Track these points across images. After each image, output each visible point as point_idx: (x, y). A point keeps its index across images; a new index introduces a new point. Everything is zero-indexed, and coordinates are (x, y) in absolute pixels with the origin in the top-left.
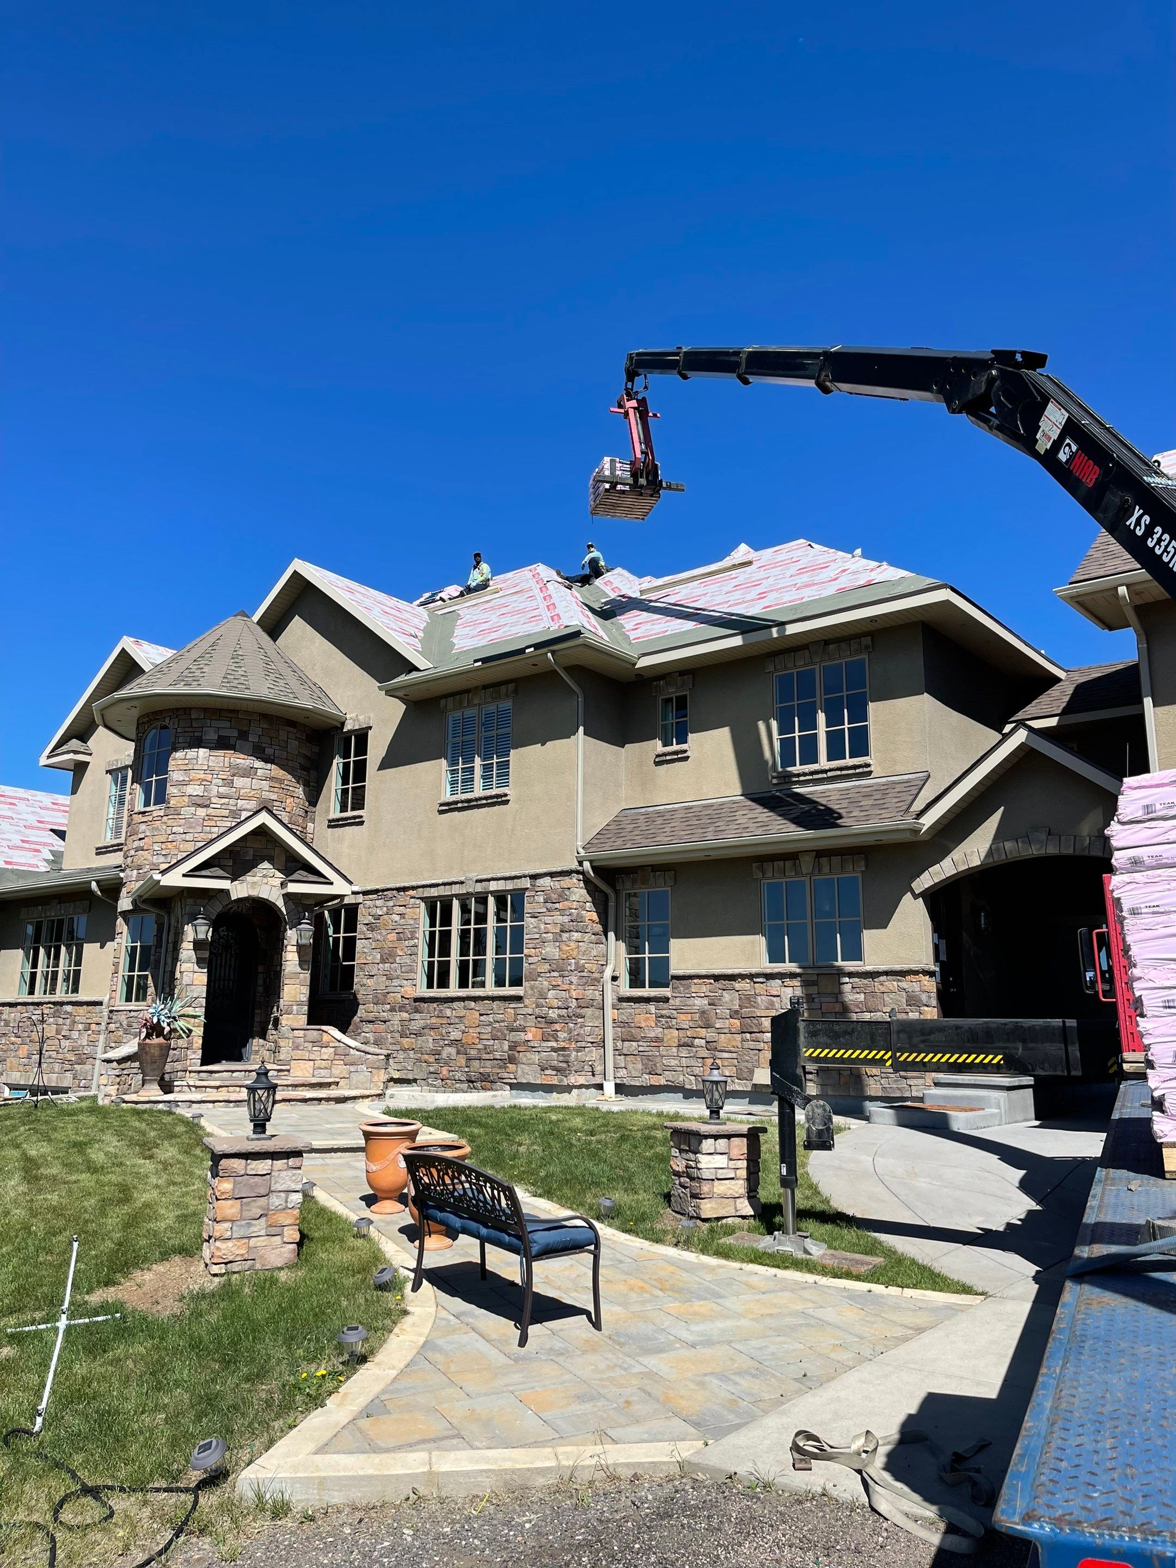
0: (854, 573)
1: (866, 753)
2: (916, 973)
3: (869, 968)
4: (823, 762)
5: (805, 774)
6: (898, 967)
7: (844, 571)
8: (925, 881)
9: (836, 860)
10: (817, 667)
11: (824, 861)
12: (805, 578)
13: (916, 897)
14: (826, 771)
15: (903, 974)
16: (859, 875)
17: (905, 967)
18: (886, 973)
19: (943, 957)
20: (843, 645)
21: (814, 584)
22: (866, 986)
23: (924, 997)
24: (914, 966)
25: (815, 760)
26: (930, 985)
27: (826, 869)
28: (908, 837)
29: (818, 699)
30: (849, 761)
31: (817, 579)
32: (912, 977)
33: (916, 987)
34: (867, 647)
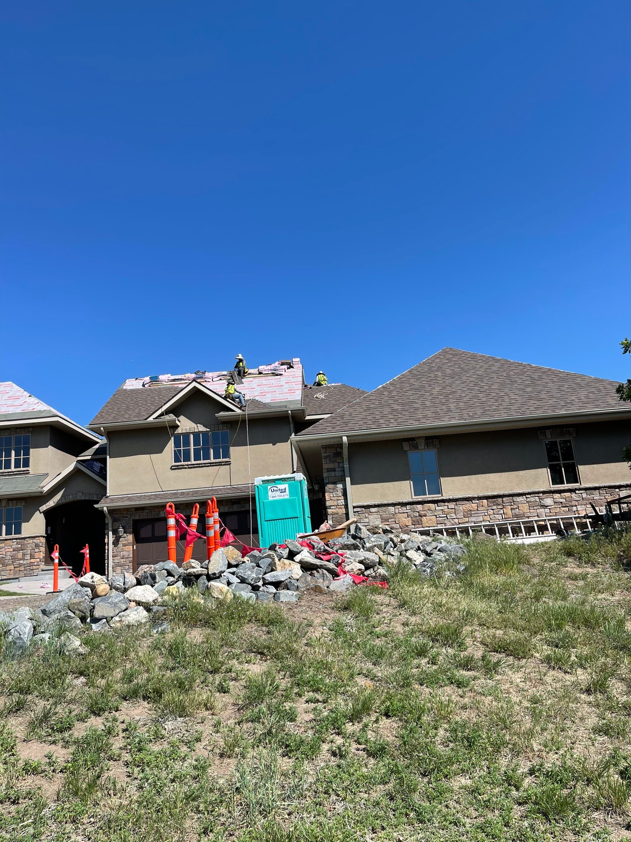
0: (29, 404)
1: (28, 466)
2: (39, 537)
3: (23, 536)
4: (13, 469)
5: (5, 473)
6: (33, 535)
7: (25, 402)
8: (44, 508)
9: (14, 502)
10: (13, 436)
11: (10, 502)
12: (10, 402)
13: (41, 513)
14: (13, 472)
15: (34, 537)
16: (22, 507)
17: (36, 535)
18: (29, 538)
19: (49, 532)
20: (23, 430)
21: (14, 406)
22: (22, 542)
23: (41, 544)
24: (38, 535)
25: (10, 468)
26: (43, 540)
27: (11, 505)
28: (39, 494)
29: (12, 447)
30: (22, 469)
31: (15, 404)
32: (37, 538)
33: (39, 541)
34: (31, 431)
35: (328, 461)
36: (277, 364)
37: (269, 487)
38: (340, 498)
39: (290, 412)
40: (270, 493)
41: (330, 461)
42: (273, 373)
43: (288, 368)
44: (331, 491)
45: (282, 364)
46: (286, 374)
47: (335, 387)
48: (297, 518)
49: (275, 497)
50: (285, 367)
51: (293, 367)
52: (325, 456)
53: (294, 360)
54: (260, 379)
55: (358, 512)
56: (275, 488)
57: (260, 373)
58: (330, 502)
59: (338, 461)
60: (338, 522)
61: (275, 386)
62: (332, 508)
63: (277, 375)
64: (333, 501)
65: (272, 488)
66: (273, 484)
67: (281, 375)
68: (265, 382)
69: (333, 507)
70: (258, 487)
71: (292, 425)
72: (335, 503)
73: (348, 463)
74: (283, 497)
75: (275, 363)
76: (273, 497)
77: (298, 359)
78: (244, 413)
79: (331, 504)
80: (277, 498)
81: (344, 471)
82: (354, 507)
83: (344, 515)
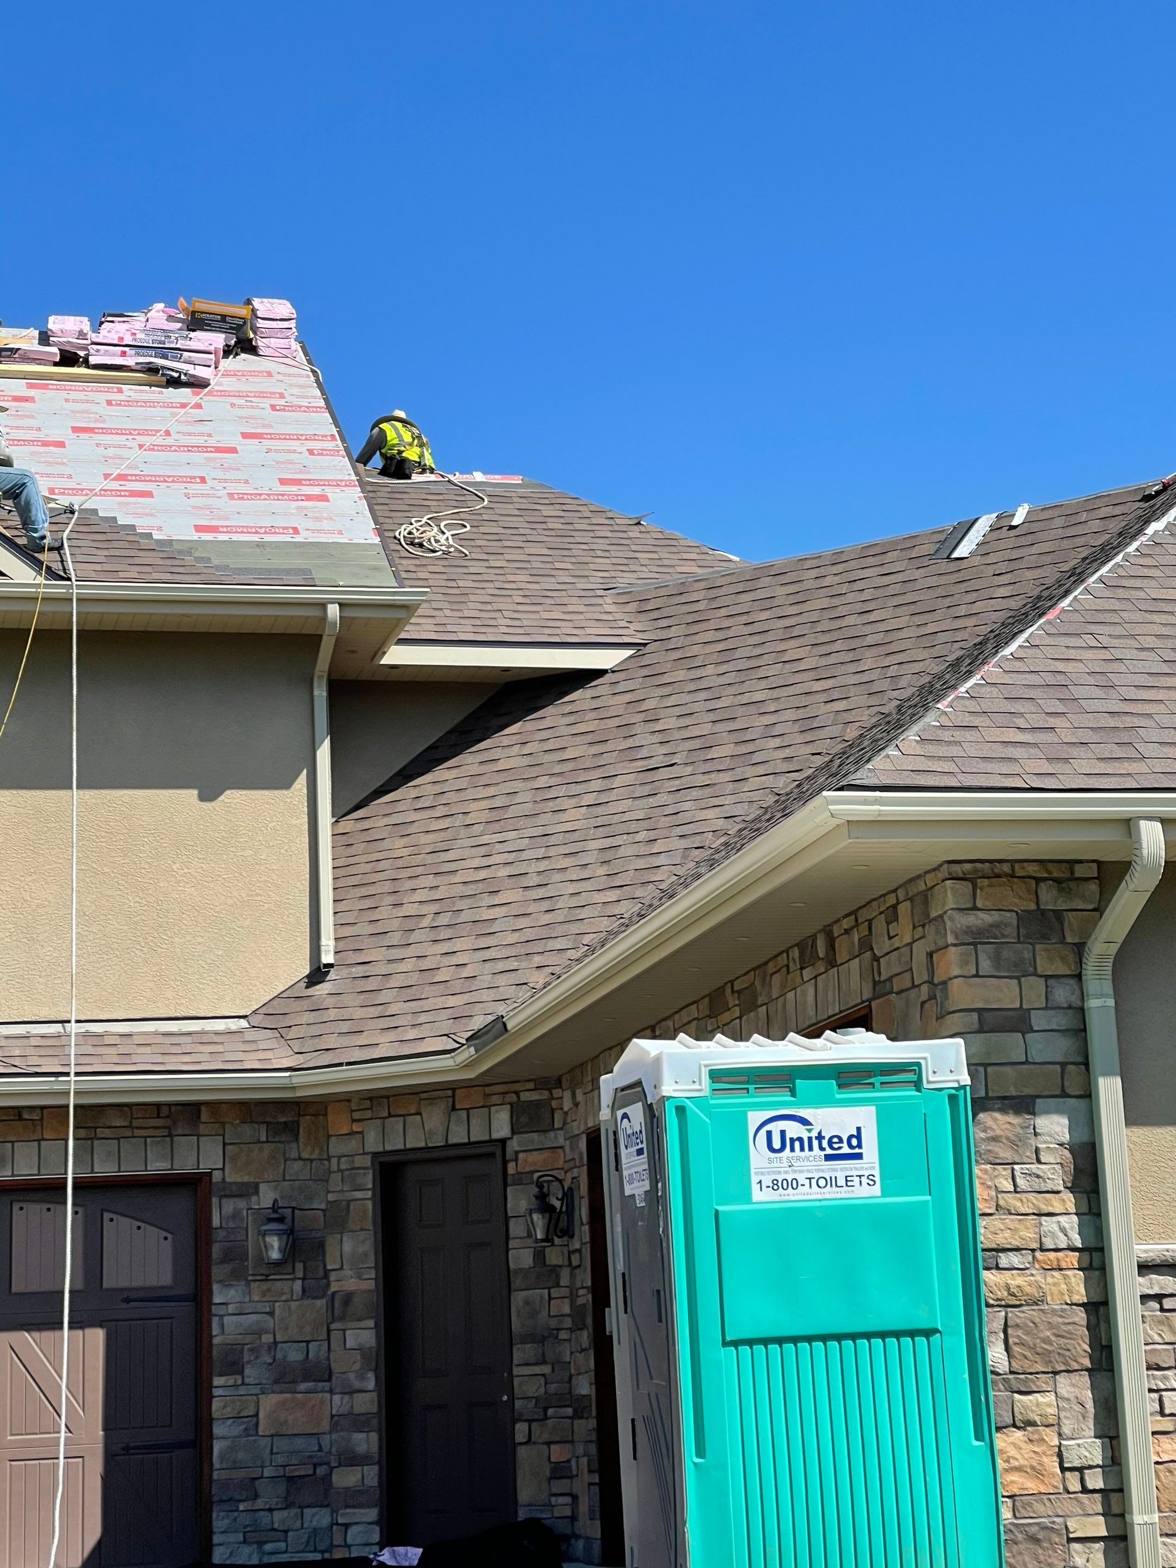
35: (986, 965)
36: (158, 312)
37: (755, 1118)
38: (1057, 1207)
39: (333, 611)
40: (758, 1155)
41: (997, 959)
42: (152, 370)
43: (228, 351)
44: (1006, 1154)
45: (196, 322)
46: (228, 384)
47: (499, 497)
48: (928, 1333)
49: (794, 1184)
50: (217, 340)
51: (250, 348)
52: (969, 931)
53: (262, 306)
54: (79, 393)
55: (1159, 1298)
56: (794, 1130)
57: (68, 359)
58: (996, 1222)
59: (1044, 966)
60: (1045, 1356)
61: (181, 448)
62: (1004, 1260)
63: (174, 383)
64: (1011, 1221)
65: (775, 1127)
66: (780, 1101)
67: (198, 384)
68: (116, 417)
69: (1014, 1259)
70: (681, 1110)
71: (321, 693)
72: (1027, 1234)
73: (1108, 987)
74: (844, 1193)
75: (144, 307)
76: (775, 1185)
77: (283, 308)
78: (57, 588)
79: (1003, 1239)
80: (806, 1195)
81: (1080, 1031)
82: (1145, 1268)
83: (1080, 1316)
